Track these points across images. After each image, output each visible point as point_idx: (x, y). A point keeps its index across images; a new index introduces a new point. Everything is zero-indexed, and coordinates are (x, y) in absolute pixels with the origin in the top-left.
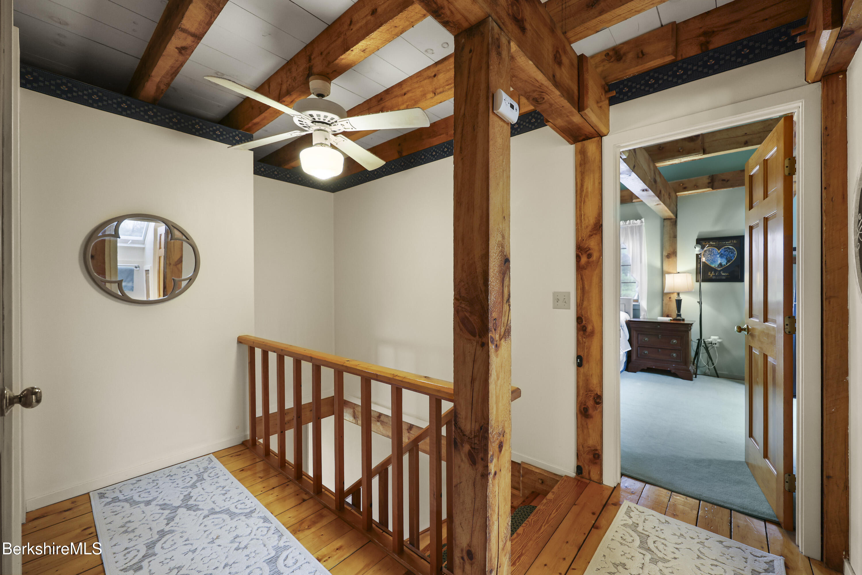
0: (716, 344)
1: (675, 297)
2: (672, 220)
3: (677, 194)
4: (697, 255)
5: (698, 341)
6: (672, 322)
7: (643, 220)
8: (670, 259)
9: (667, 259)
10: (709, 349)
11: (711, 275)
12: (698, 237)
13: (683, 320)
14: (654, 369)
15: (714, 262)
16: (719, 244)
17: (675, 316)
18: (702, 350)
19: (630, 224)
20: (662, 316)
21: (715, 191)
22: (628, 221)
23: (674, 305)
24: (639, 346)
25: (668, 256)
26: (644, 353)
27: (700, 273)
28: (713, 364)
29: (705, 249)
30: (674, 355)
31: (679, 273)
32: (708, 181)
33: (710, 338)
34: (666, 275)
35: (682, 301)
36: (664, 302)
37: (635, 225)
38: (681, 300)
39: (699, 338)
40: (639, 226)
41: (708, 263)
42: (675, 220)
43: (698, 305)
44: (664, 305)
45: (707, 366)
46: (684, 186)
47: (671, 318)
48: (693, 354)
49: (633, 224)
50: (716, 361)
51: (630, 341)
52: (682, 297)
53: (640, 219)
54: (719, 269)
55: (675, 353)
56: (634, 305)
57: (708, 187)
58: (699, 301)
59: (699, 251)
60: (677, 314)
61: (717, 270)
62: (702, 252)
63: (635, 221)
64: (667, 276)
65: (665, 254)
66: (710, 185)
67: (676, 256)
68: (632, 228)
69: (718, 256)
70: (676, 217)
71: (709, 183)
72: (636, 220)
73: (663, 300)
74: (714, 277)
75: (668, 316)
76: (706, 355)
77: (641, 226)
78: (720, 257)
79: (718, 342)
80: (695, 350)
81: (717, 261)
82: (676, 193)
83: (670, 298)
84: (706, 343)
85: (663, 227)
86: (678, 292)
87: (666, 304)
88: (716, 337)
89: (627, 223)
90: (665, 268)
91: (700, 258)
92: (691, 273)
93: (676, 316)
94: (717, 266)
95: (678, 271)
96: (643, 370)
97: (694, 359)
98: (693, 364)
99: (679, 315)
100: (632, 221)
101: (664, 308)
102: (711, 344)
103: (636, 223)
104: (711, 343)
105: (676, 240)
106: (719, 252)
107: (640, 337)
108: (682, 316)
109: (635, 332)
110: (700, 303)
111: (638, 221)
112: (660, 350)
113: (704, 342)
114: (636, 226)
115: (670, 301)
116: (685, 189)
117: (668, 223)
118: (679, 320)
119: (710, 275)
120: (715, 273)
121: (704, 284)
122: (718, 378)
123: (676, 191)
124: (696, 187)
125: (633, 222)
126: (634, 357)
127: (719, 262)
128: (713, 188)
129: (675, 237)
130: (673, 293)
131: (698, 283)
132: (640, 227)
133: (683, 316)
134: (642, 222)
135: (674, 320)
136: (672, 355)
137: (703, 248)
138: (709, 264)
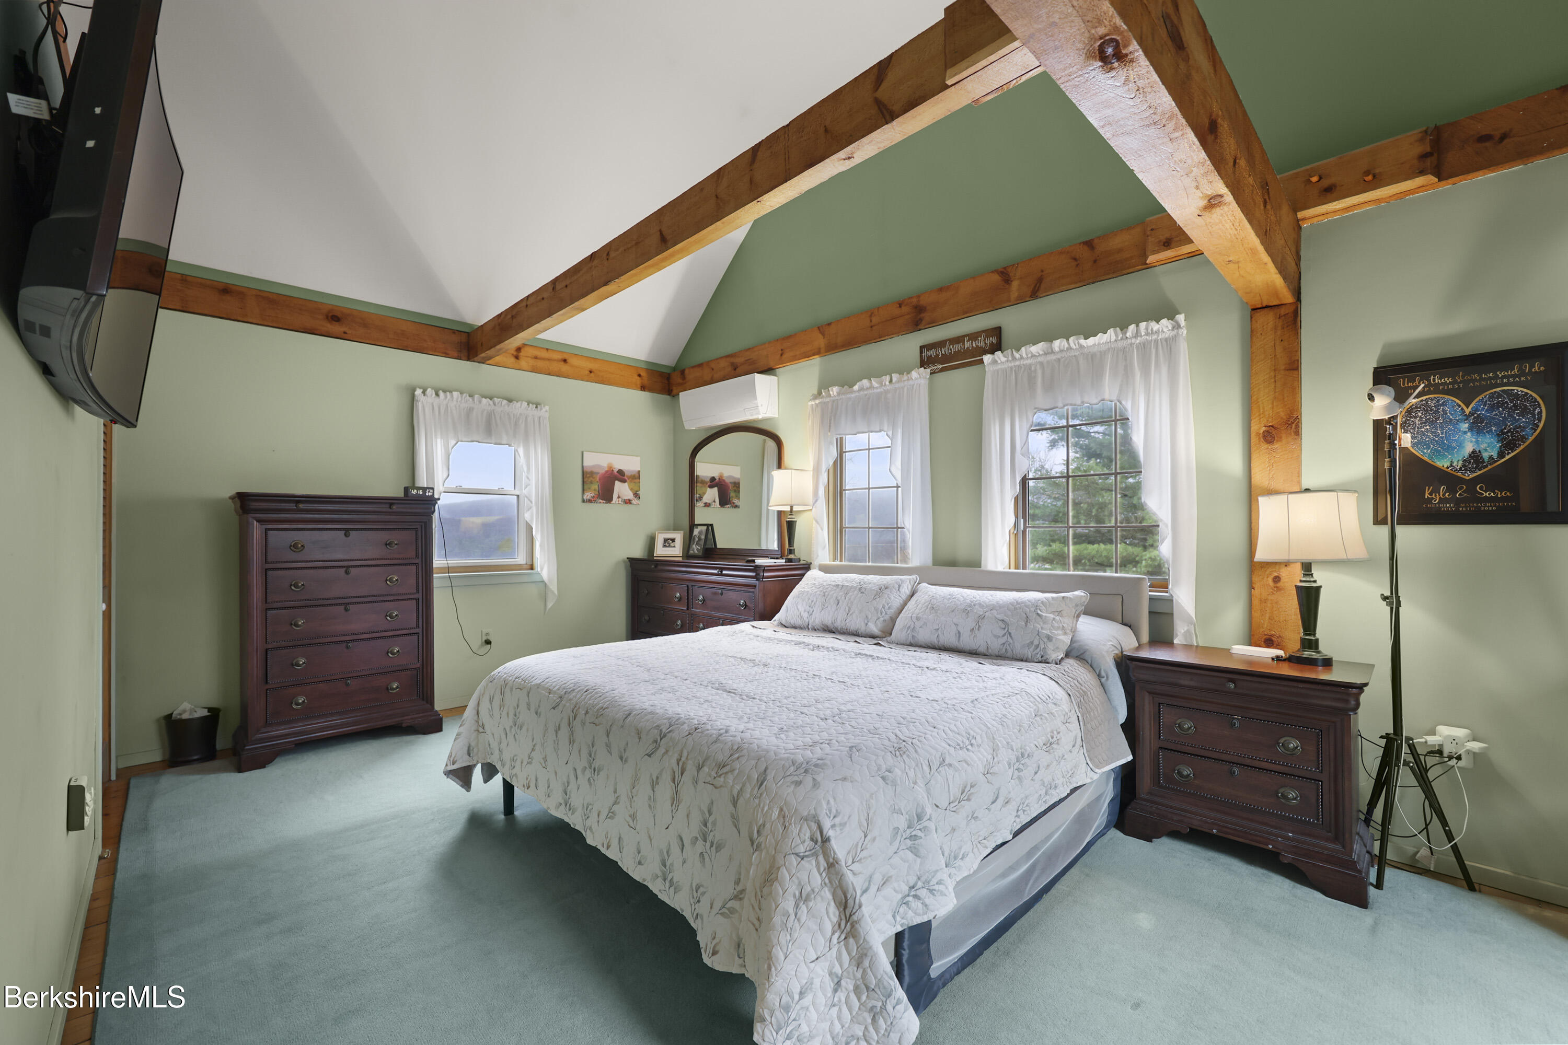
0: (1459, 758)
1: (1293, 577)
2: (1283, 311)
3: (1300, 215)
4: (1378, 425)
5: (1383, 742)
6: (1287, 670)
7: (1181, 318)
8: (1276, 446)
9: (1265, 446)
10: (1431, 775)
11: (1437, 496)
12: (1378, 362)
13: (1327, 663)
14: (1214, 835)
15: (1449, 449)
16: (1466, 382)
17: (1294, 646)
18: (1405, 777)
19: (1137, 335)
20: (1251, 644)
21: (1446, 186)
22: (1132, 327)
23: (1291, 606)
24: (1161, 748)
25: (1269, 436)
26: (1179, 773)
27: (1392, 492)
28: (1450, 836)
29: (1412, 401)
30: (1292, 794)
31: (1307, 490)
32: (1419, 149)
33: (1433, 732)
34: (1260, 499)
35: (1322, 590)
36: (1256, 592)
37: (1154, 337)
38: (1319, 588)
39: (1391, 730)
40: (1166, 340)
41: (1423, 454)
42: (1292, 309)
43: (1385, 610)
44: (1256, 602)
45: (1422, 838)
46: (1326, 183)
47: (1280, 653)
48: (1365, 783)
49: (1147, 334)
50: (1462, 828)
51: (1130, 728)
52: (1320, 576)
53: (1171, 317)
54: (1469, 476)
55: (1293, 788)
56: (1152, 599)
57: (1422, 173)
58: (1388, 593)
59: (1388, 408)
60: (1302, 640)
61: (1462, 481)
62: (1399, 411)
63: (1154, 326)
64: (1266, 505)
65: (1258, 427)
66: (1429, 162)
67: (1298, 433)
68: (1144, 347)
69: (1465, 426)
70: (1299, 299)
71: (1424, 156)
72: (1158, 322)
73: (1251, 587)
74: (1449, 506)
75: (1269, 642)
76: (1417, 794)
77: (1175, 338)
78: (1471, 429)
79: (1468, 752)
80: (1374, 775)
81: (1461, 445)
82: (1295, 210)
83: (1277, 579)
84: (1420, 750)
85: (1251, 336)
86: (1307, 557)
87: (1264, 601)
88: (1460, 733)
89: (1129, 334)
90: (1260, 477)
91: (1392, 438)
92: (1355, 491)
93: (1298, 646)
94: (1458, 464)
95: (1305, 485)
96: (1175, 835)
97: (1372, 804)
98: (1368, 821)
99: (1312, 644)
100: (1143, 325)
101: (1256, 615)
102: (1436, 759)
103: (1157, 332)
104: (1440, 752)
105: (1298, 379)
106: (1467, 411)
107: (1167, 716)
108: (1321, 647)
109: (1147, 698)
110: (1393, 601)
111: (1164, 321)
112: (1236, 770)
113: (1412, 748)
114: (1156, 341)
115: (1278, 589)
116: (1329, 192)
117: (1267, 320)
118: (1312, 662)
119: (1429, 501)
120: (1452, 489)
121: (1407, 534)
122: (1471, 895)
123: (1296, 207)
124: (1373, 179)
125: (1147, 329)
126: (1145, 782)
127: (1469, 448)
128: (1441, 175)
129: (1294, 366)
130: (1287, 564)
131: (1385, 530)
132: (1170, 343)
133: (1326, 648)
134: (1177, 326)
135: (1292, 660)
136: (1284, 797)
137: (1400, 397)
138: (1426, 459)
